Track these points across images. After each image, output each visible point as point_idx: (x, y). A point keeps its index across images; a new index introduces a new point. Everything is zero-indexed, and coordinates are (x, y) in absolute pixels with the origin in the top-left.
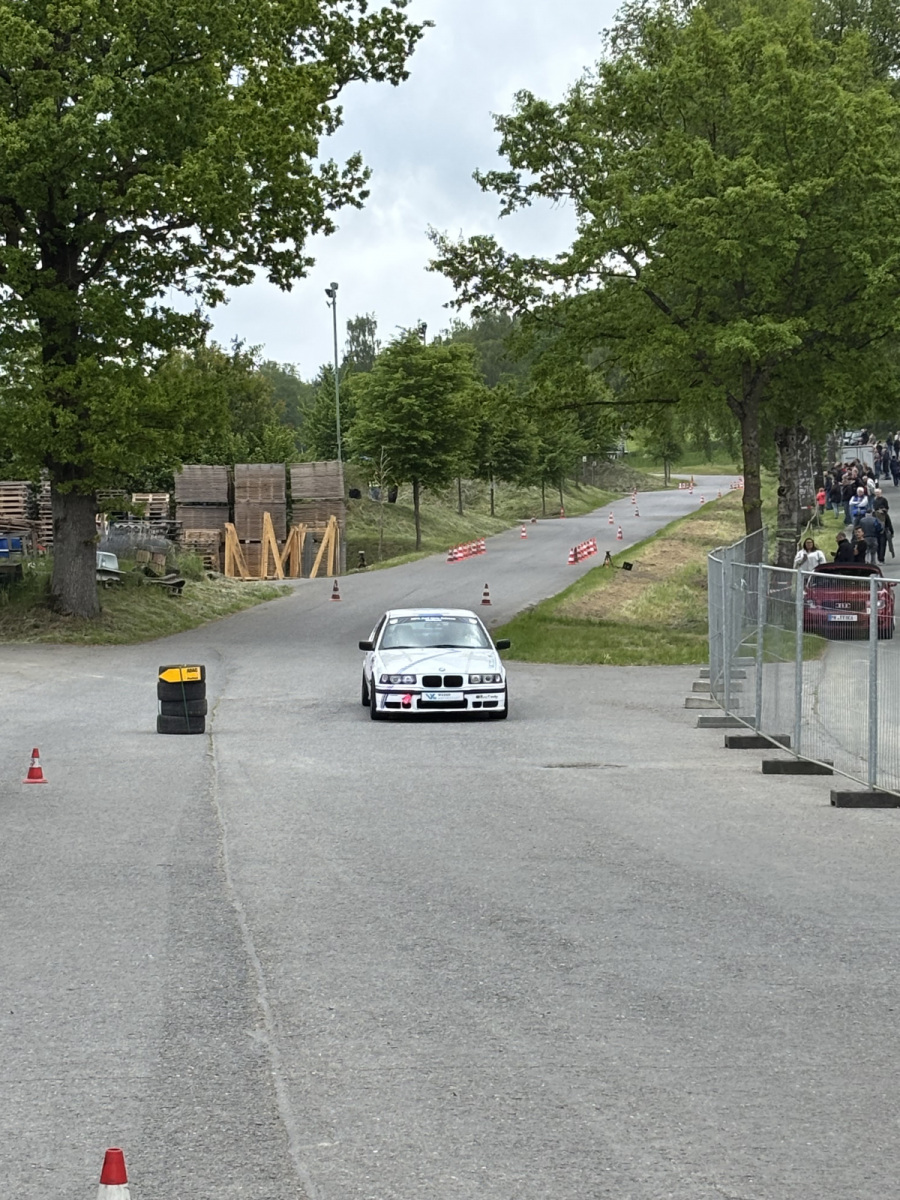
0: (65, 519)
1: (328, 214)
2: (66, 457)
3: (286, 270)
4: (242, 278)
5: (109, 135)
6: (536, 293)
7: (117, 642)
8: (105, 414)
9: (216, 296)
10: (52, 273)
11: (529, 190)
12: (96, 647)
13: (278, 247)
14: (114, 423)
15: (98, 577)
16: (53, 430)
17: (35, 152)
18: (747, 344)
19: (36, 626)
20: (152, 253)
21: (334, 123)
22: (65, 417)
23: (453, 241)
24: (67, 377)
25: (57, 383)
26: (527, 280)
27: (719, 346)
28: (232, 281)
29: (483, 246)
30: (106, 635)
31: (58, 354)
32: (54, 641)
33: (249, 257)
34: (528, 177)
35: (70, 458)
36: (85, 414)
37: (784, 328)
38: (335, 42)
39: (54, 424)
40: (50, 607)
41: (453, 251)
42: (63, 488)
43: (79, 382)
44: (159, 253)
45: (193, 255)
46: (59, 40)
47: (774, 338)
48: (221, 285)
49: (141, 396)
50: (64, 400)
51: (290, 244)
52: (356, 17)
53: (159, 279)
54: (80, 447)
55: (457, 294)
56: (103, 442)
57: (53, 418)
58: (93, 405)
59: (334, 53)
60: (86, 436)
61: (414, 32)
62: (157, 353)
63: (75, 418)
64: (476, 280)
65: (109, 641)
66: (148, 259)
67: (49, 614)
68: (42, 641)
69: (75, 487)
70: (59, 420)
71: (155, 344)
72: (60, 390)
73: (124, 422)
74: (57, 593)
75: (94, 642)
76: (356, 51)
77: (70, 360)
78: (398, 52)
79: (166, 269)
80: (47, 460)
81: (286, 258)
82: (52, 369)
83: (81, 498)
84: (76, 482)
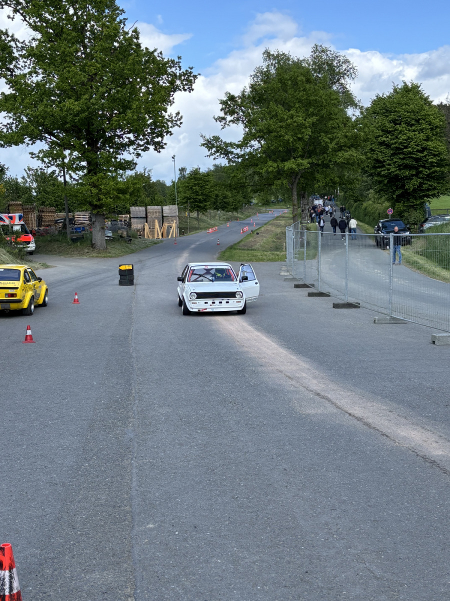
0: (95, 221)
1: (170, 129)
2: (95, 203)
3: (159, 147)
4: (146, 149)
5: (105, 105)
6: (232, 153)
7: (111, 257)
8: (106, 190)
9: (138, 155)
10: (90, 148)
11: (230, 122)
12: (105, 258)
13: (156, 140)
14: (108, 193)
15: (106, 238)
16: (91, 195)
17: (83, 111)
18: (294, 167)
19: (88, 252)
20: (119, 142)
21: (172, 103)
22: (94, 191)
23: (207, 137)
24: (95, 178)
25: (92, 181)
26: (229, 149)
27: (286, 168)
28: (143, 150)
29: (216, 139)
30: (108, 255)
31: (92, 172)
32: (93, 257)
33: (148, 143)
34: (229, 118)
35: (96, 203)
36: (100, 190)
37: (305, 162)
38: (172, 80)
39: (92, 193)
40: (92, 247)
41: (208, 140)
42: (95, 212)
43: (98, 181)
44: (121, 142)
45: (132, 143)
46: (89, 77)
47: (302, 164)
48: (140, 152)
49: (117, 184)
50: (94, 185)
51: (160, 139)
52: (178, 72)
53: (122, 150)
54: (99, 199)
55: (209, 153)
56: (106, 198)
57: (91, 191)
58: (102, 187)
59: (172, 83)
60: (102, 197)
61: (195, 77)
62: (121, 172)
63: (97, 191)
64: (214, 149)
65: (109, 257)
66: (118, 144)
67: (92, 249)
68: (89, 257)
69: (98, 212)
70: (93, 191)
71: (121, 169)
72: (93, 183)
73: (111, 192)
74: (94, 243)
75: (105, 257)
76: (178, 82)
77: (95, 174)
78: (190, 83)
79: (123, 147)
80: (90, 204)
81: (159, 143)
82: (90, 177)
83: (100, 215)
84: (99, 210)
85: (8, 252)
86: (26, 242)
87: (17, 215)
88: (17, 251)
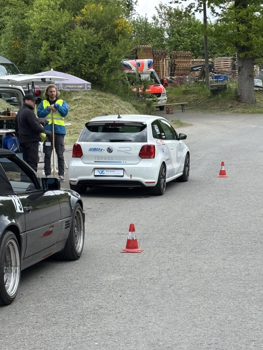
0: (242, 67)
2: (243, 43)
7: (261, 113)
8: (258, 26)
12: (254, 115)
15: (255, 89)
16: (238, 33)
19: (231, 107)
22: (243, 28)
24: (243, 12)
25: (240, 15)
30: (257, 110)
31: (240, 4)
32: (238, 112)
36: (250, 27)
39: (239, 31)
40: (237, 100)
42: (242, 55)
43: (248, 15)
50: (242, 21)
54: (248, 39)
56: (257, 37)
57: (238, 28)
58: (253, 23)
60: (250, 35)
63: (246, 28)
65: (259, 112)
67: (236, 103)
68: (234, 112)
69: (246, 55)
70: (240, 29)
72: (241, 17)
74: (239, 94)
75: (253, 113)
77: (245, 6)
80: (236, 44)
82: (238, 10)
83: (248, 59)
84: (247, 52)
85: (134, 106)
86: (156, 94)
87: (146, 61)
88: (145, 105)
